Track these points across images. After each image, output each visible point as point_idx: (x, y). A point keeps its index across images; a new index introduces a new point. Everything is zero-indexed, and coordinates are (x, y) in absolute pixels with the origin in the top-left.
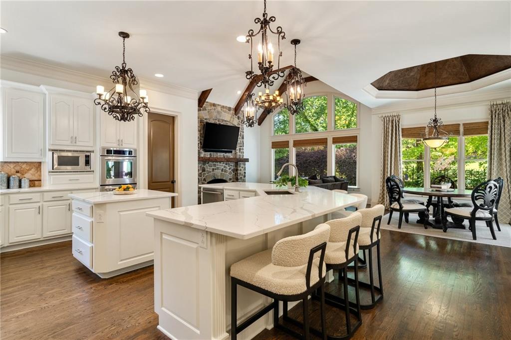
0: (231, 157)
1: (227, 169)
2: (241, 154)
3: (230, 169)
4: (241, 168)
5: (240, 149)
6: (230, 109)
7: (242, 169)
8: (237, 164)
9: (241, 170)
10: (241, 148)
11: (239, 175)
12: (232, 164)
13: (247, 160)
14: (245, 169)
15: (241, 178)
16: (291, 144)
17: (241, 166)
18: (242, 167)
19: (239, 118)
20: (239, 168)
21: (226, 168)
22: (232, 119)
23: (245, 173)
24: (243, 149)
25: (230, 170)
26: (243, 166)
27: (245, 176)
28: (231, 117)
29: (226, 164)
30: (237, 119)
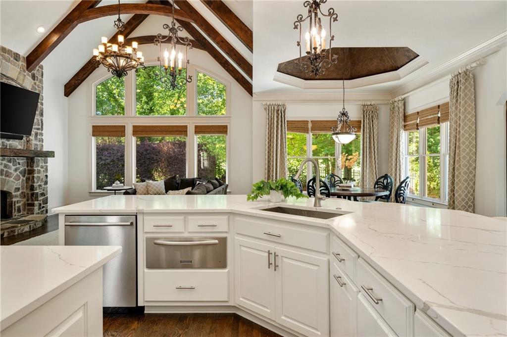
0: (19, 147)
1: (12, 171)
2: (38, 143)
3: (16, 170)
4: (39, 168)
5: (36, 134)
6: (17, 57)
7: (42, 170)
8: (31, 161)
9: (39, 172)
10: (39, 131)
11: (35, 180)
12: (21, 162)
13: (51, 154)
14: (47, 170)
15: (40, 186)
16: (129, 130)
17: (41, 164)
18: (42, 167)
19: (34, 77)
20: (36, 169)
21: (10, 168)
22: (21, 77)
23: (47, 176)
24: (42, 134)
25: (18, 172)
26: (43, 164)
27: (46, 183)
28: (20, 73)
29: (10, 161)
30: (31, 79)
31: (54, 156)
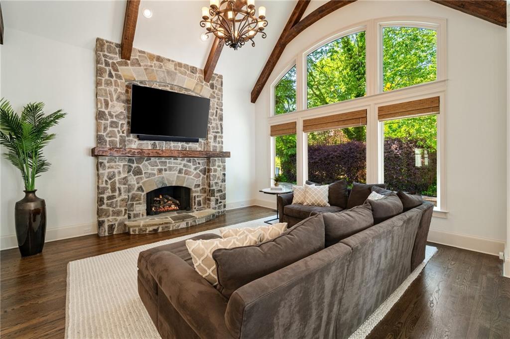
0: (199, 149)
1: (192, 170)
2: (217, 145)
3: (195, 169)
4: (216, 167)
5: (215, 137)
6: (193, 70)
7: (219, 169)
8: (208, 161)
9: (215, 171)
10: (218, 135)
11: (211, 178)
12: (201, 162)
13: (227, 155)
14: (224, 168)
15: (216, 183)
16: (300, 126)
17: (217, 164)
18: (219, 166)
19: (212, 86)
20: (212, 168)
21: (189, 167)
22: (199, 88)
23: (224, 175)
24: (221, 137)
25: (198, 171)
26: (221, 164)
27: (224, 181)
28: (197, 84)
29: (189, 161)
30: (209, 88)
31: (229, 157)
